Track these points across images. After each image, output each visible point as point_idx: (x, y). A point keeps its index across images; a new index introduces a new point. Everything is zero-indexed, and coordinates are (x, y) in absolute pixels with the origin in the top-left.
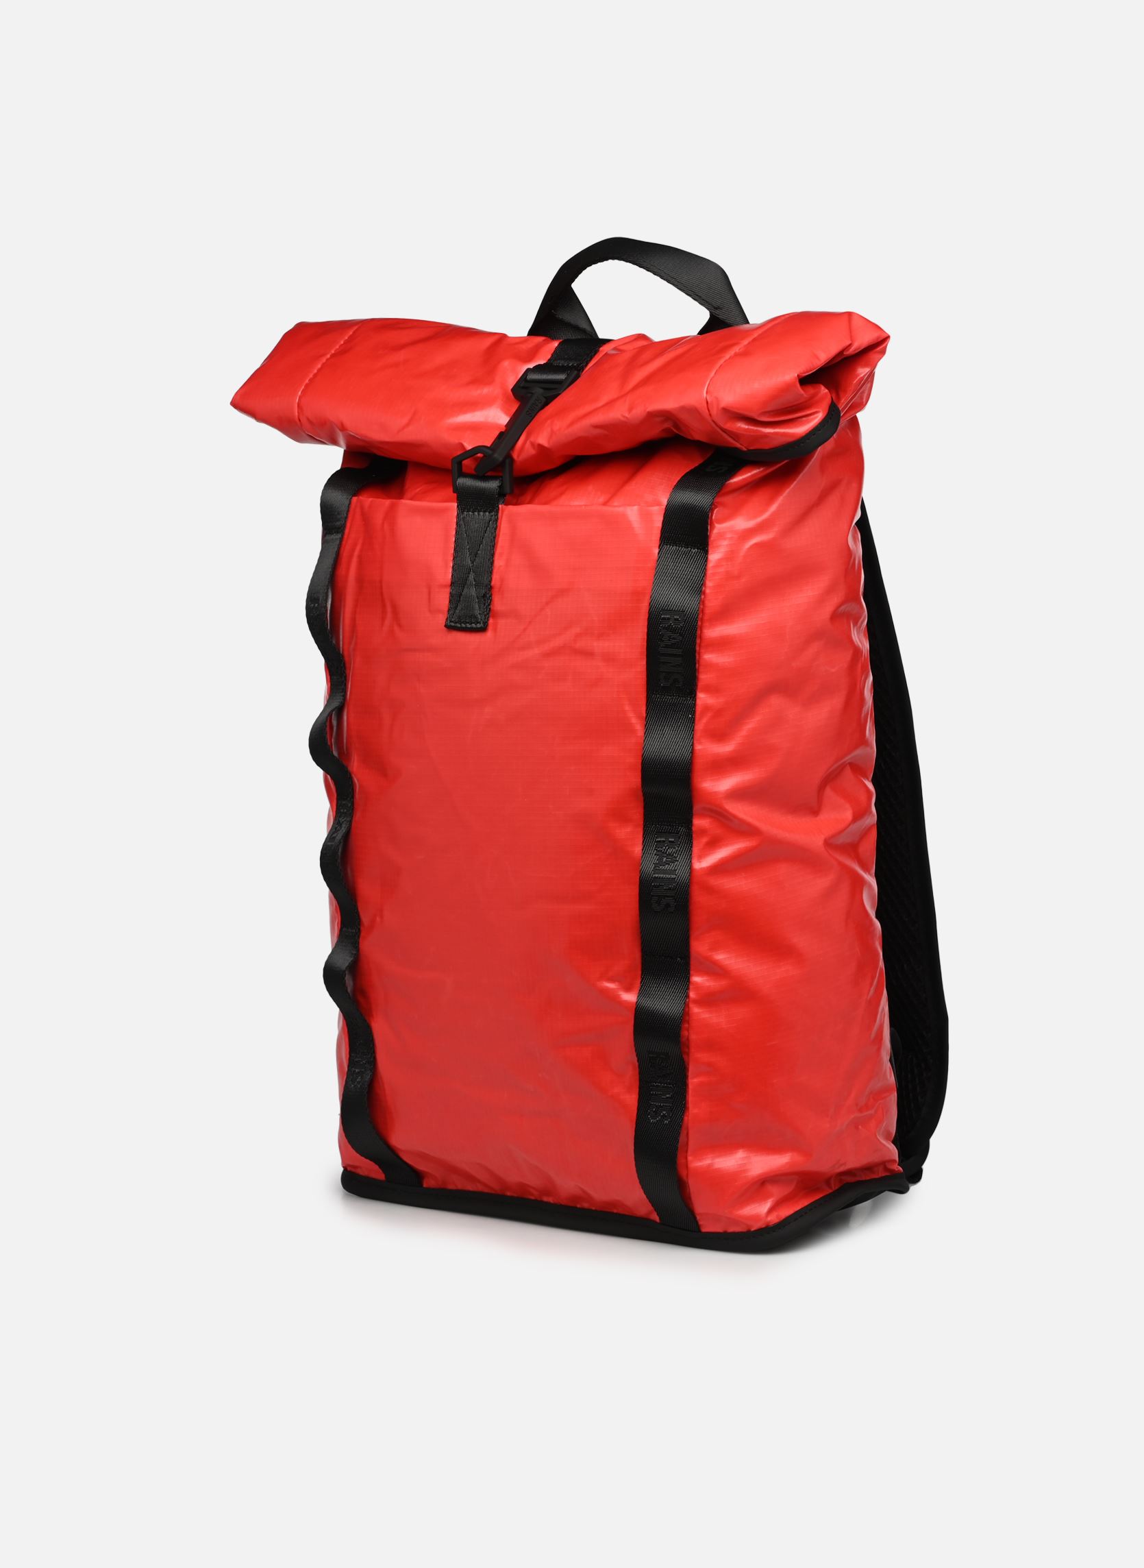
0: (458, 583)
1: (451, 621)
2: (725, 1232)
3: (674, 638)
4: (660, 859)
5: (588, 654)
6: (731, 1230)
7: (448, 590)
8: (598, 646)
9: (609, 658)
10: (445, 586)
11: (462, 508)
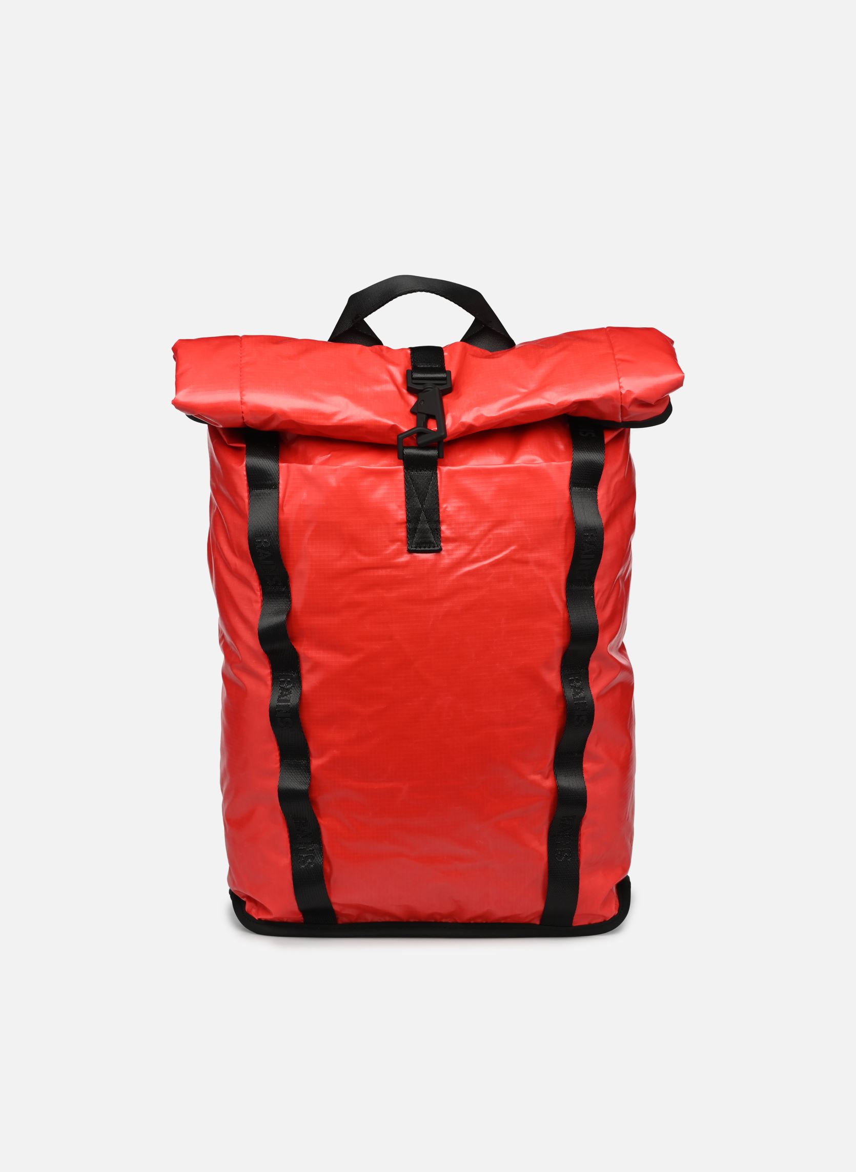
0: (412, 520)
1: (412, 547)
2: (590, 924)
3: (591, 548)
4: (574, 691)
5: (525, 562)
6: (594, 922)
7: (404, 526)
8: (532, 556)
9: (540, 564)
10: (401, 523)
11: (406, 468)
